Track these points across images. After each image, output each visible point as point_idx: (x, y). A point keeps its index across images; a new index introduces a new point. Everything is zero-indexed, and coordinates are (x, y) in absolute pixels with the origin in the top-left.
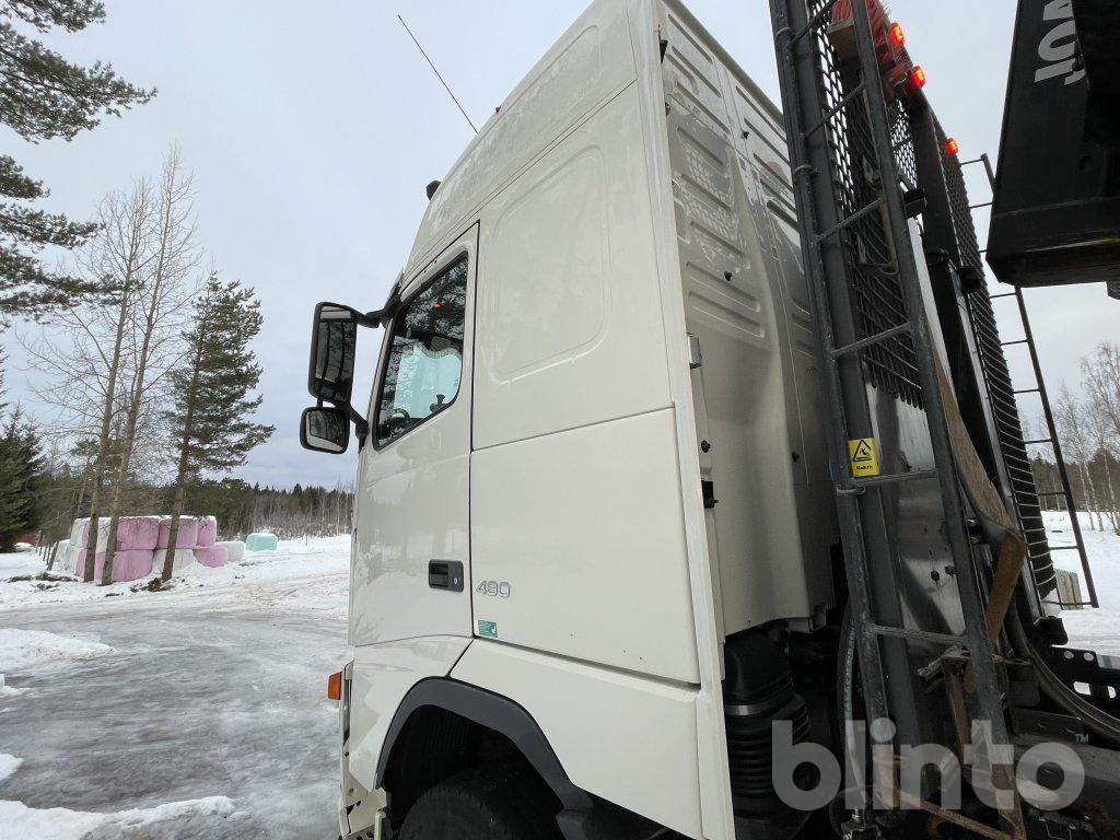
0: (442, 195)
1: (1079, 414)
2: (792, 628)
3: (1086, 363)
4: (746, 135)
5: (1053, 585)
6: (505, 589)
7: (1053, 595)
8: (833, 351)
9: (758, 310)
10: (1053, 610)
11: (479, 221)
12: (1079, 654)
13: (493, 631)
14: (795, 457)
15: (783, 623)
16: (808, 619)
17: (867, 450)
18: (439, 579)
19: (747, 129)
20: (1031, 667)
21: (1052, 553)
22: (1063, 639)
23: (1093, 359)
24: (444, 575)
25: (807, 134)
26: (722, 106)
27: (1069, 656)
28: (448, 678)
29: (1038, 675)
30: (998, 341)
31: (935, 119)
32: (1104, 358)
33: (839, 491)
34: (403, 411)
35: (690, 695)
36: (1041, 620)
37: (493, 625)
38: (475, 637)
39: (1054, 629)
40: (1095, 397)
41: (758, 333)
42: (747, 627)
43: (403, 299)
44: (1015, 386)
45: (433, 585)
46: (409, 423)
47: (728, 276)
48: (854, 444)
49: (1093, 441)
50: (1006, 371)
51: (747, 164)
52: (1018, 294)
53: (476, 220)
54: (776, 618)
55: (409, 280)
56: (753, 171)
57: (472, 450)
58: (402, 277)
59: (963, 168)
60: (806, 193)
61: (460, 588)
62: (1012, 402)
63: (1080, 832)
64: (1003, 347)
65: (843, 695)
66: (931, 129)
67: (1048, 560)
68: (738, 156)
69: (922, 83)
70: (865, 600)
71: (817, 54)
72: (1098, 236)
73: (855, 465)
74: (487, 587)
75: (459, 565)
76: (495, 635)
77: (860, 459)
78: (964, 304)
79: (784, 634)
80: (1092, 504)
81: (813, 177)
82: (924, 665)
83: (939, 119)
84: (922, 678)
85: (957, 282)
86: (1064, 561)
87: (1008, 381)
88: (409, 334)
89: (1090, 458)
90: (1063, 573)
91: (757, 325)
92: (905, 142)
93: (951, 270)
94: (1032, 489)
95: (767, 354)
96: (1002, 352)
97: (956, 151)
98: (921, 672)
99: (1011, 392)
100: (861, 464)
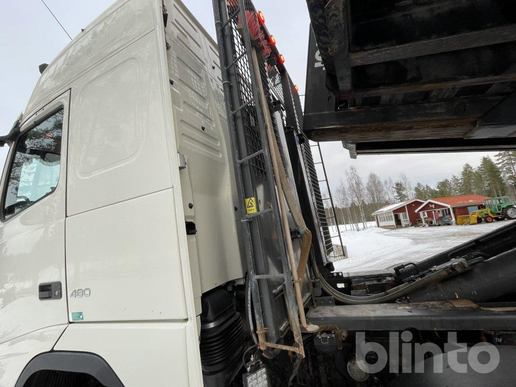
0: (49, 72)
1: (346, 190)
2: (238, 283)
3: (347, 173)
4: (214, 68)
5: (332, 250)
6: (87, 292)
7: (332, 254)
8: (238, 161)
9: (219, 145)
10: (331, 260)
11: (70, 89)
12: (338, 273)
13: (81, 317)
14: (236, 209)
15: (233, 282)
16: (243, 278)
17: (252, 203)
18: (46, 294)
19: (214, 65)
20: (319, 281)
21: (332, 239)
22: (333, 269)
23: (349, 171)
24: (48, 291)
25: (228, 68)
26: (202, 53)
27: (335, 275)
28: (52, 351)
29: (322, 283)
30: (313, 162)
31: (289, 77)
32: (352, 171)
33: (242, 221)
34: (24, 197)
35: (184, 325)
36: (327, 264)
37: (81, 313)
38: (70, 323)
39: (330, 266)
40: (350, 184)
41: (219, 155)
42: (215, 287)
43: (22, 129)
44: (319, 179)
45: (42, 298)
46: (26, 204)
47: (203, 129)
48: (247, 200)
49: (350, 199)
50: (316, 173)
51: (214, 80)
52: (318, 145)
53: (67, 88)
54: (229, 280)
55: (26, 119)
56: (217, 84)
57: (66, 216)
58: (21, 117)
59: (300, 97)
60: (228, 93)
61: (60, 296)
62: (318, 185)
63: (331, 338)
64: (315, 165)
65: (248, 308)
66: (287, 79)
67: (330, 241)
68: (209, 76)
69: (283, 61)
70: (252, 266)
71: (232, 36)
72: (333, 125)
73: (248, 209)
74: (76, 293)
75: (59, 284)
76: (82, 319)
77: (250, 207)
78: (300, 148)
79: (234, 287)
80: (351, 221)
81: (230, 87)
82: (275, 288)
83: (290, 77)
84: (274, 294)
85: (297, 139)
86: (335, 241)
87: (316, 177)
88: (28, 151)
89: (349, 206)
90: (335, 245)
91: (218, 151)
92: (279, 84)
93: (295, 135)
94: (325, 216)
95: (224, 164)
96: (314, 166)
97: (298, 90)
98: (274, 292)
99: (317, 181)
100: (250, 208)
